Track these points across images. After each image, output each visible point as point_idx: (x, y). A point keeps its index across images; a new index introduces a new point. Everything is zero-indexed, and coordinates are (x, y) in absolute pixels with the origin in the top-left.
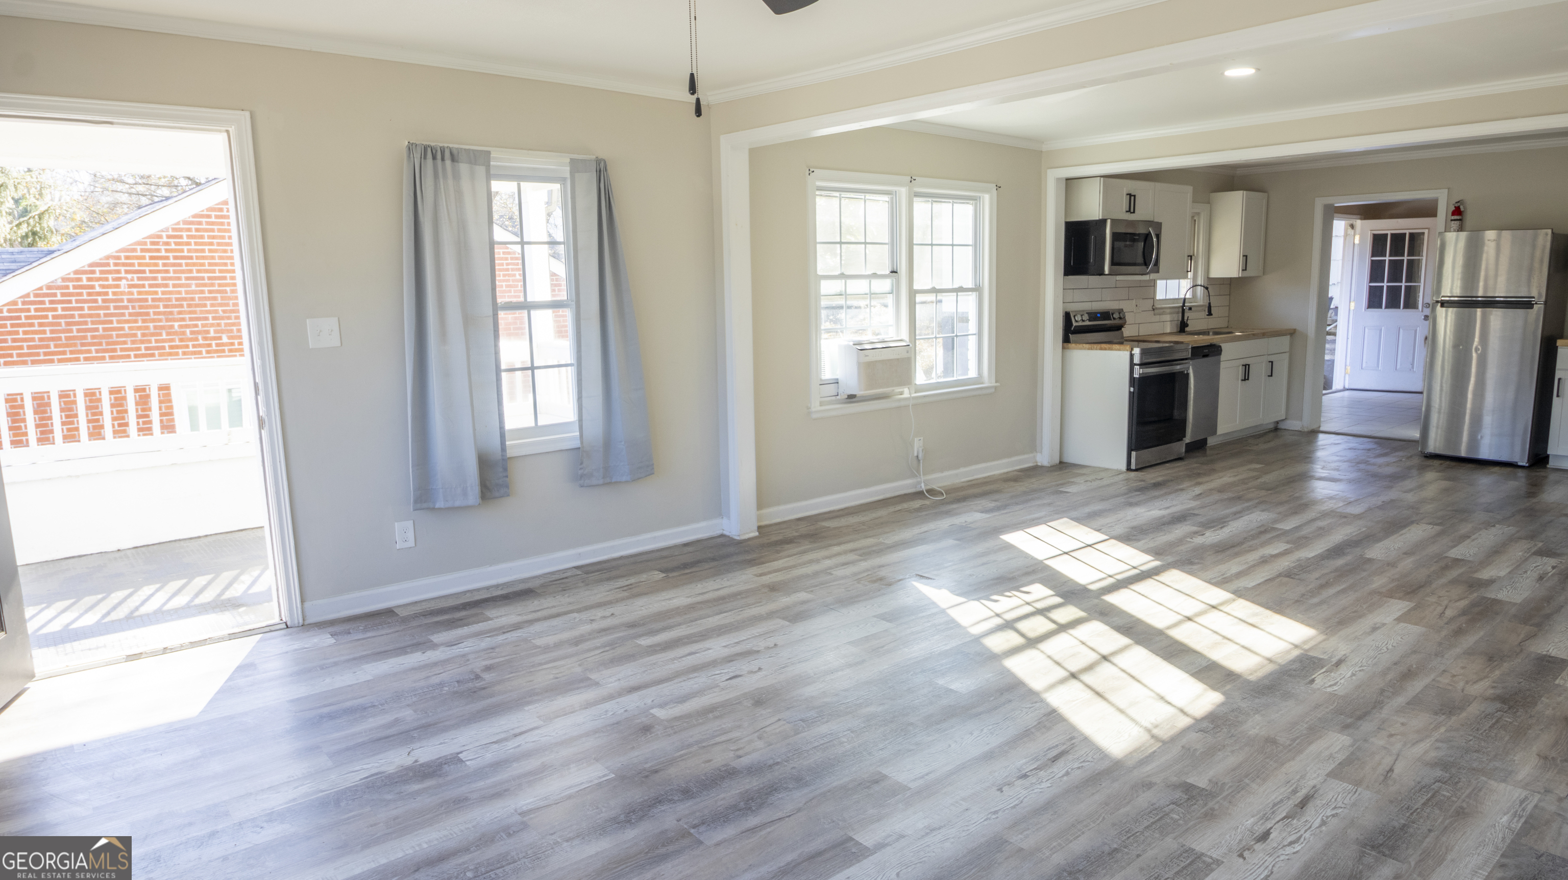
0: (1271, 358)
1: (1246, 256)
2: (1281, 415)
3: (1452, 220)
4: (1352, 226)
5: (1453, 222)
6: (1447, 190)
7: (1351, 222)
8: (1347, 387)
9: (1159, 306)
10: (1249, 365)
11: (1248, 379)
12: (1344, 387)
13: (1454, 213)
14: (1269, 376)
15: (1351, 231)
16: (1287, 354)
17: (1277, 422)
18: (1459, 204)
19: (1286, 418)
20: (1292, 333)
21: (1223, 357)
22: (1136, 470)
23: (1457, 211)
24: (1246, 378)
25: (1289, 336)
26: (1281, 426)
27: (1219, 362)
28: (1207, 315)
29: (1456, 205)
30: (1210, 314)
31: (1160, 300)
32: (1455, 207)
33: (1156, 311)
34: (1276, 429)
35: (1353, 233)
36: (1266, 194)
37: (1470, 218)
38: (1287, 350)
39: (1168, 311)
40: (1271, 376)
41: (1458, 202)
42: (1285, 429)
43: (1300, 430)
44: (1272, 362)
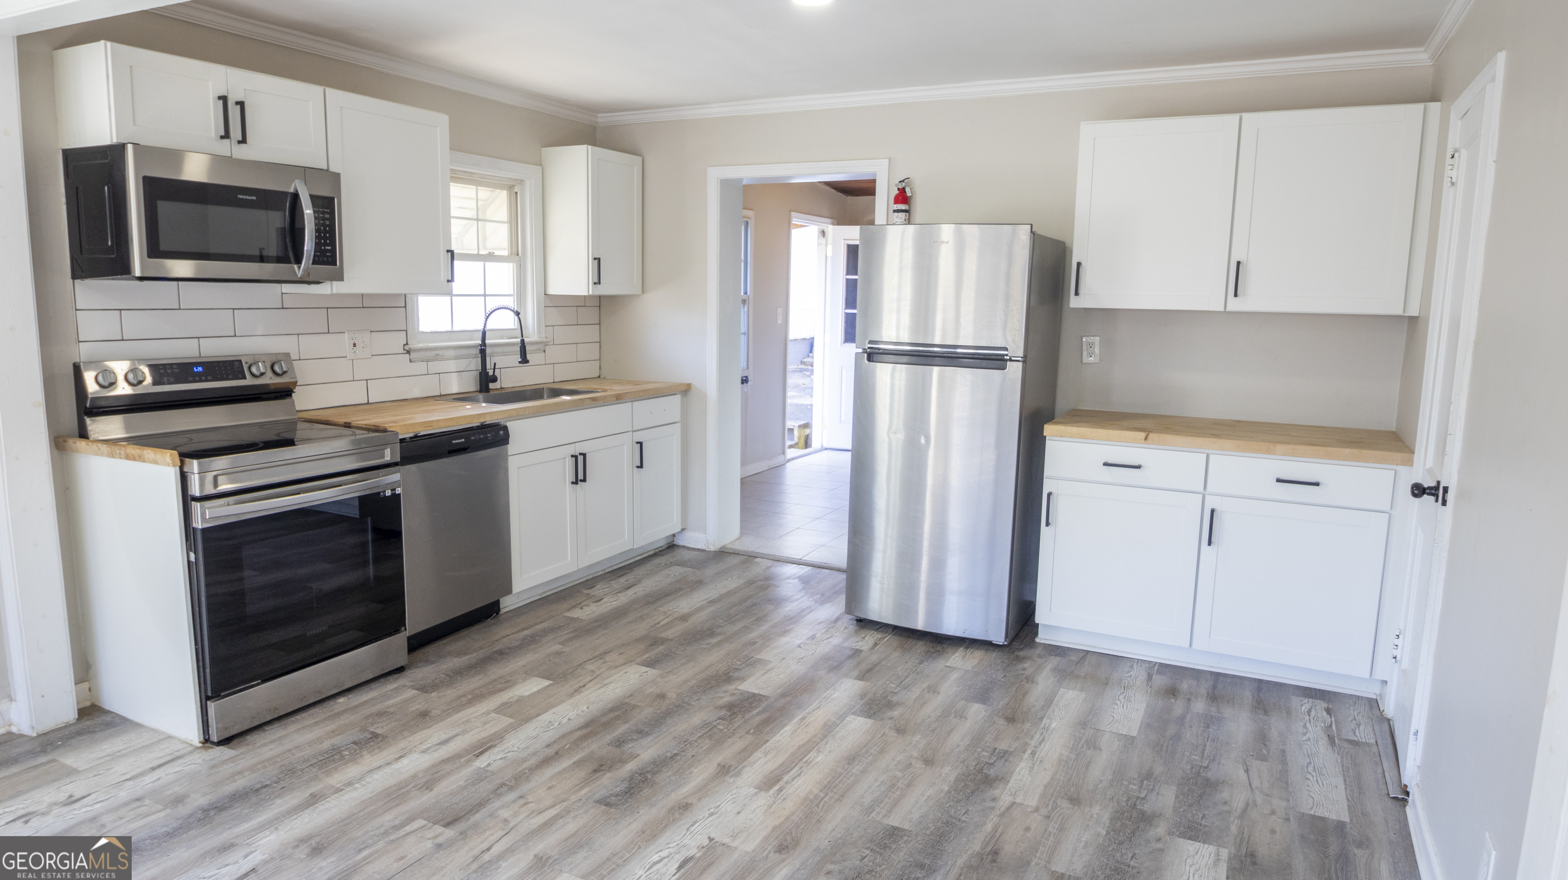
0: (639, 437)
1: (599, 260)
2: (673, 526)
3: (895, 211)
4: (823, 233)
5: (896, 214)
6: (887, 160)
7: (822, 228)
8: (825, 446)
9: (421, 345)
10: (584, 455)
11: (584, 480)
12: (822, 446)
13: (897, 201)
14: (638, 467)
15: (823, 240)
16: (678, 426)
17: (674, 535)
18: (904, 184)
19: (683, 530)
20: (685, 390)
21: (513, 447)
22: (222, 743)
23: (902, 197)
24: (579, 479)
25: (678, 397)
26: (679, 541)
27: (505, 457)
28: (520, 362)
29: (900, 187)
30: (524, 360)
31: (423, 333)
32: (899, 189)
33: (413, 355)
34: (671, 546)
35: (824, 242)
36: (640, 159)
37: (919, 206)
38: (678, 418)
39: (451, 353)
40: (641, 466)
41: (903, 181)
42: (684, 547)
43: (704, 548)
44: (641, 444)
